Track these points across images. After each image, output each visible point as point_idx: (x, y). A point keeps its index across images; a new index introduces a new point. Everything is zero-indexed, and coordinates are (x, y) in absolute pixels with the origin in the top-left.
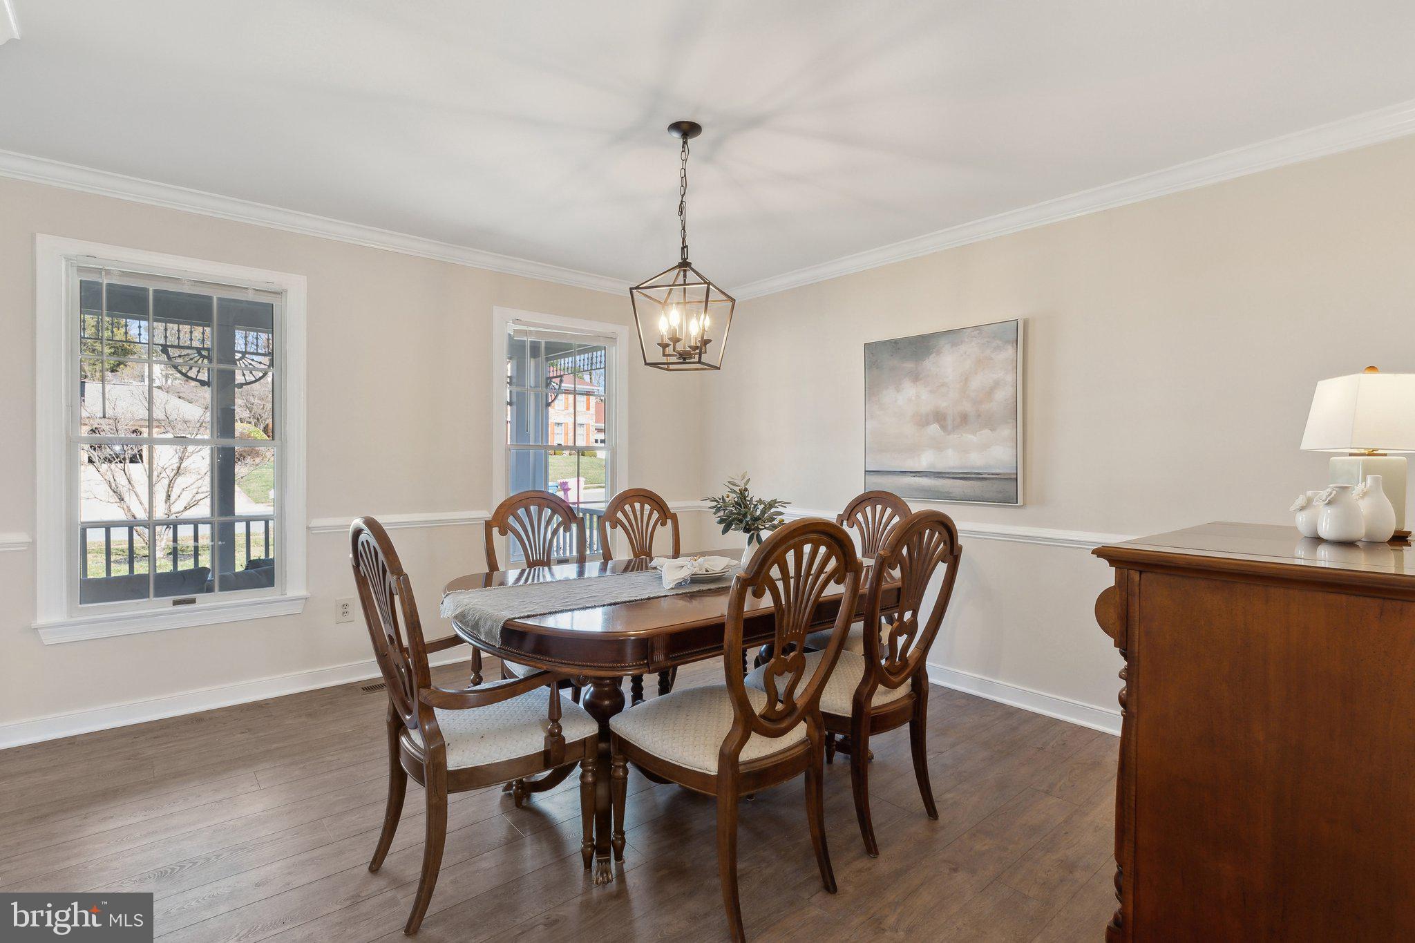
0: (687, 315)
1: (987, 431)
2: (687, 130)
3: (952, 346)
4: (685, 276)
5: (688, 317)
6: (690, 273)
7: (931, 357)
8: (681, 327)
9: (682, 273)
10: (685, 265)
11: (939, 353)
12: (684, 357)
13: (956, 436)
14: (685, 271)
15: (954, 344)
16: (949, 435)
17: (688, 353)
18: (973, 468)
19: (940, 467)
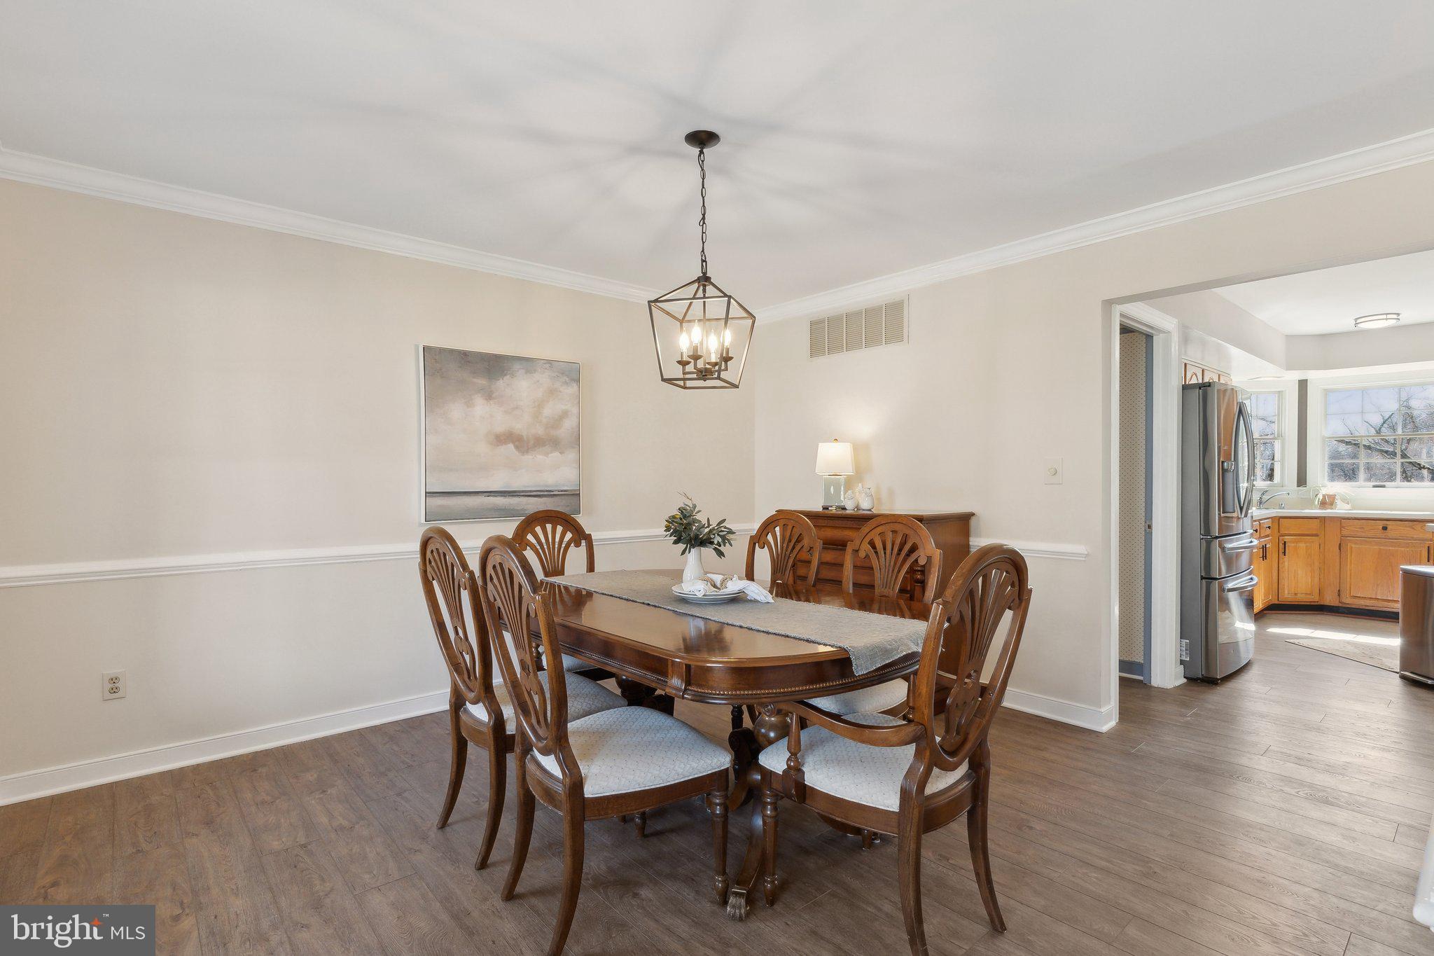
0: (707, 332)
1: (556, 454)
2: (702, 139)
3: (526, 373)
4: (704, 291)
5: (708, 333)
6: (710, 289)
7: (505, 378)
8: (702, 343)
9: (701, 288)
10: (704, 280)
11: (513, 376)
12: (704, 374)
13: (530, 457)
14: (705, 286)
15: (528, 371)
16: (523, 455)
17: (706, 370)
18: (546, 486)
19: (516, 486)
